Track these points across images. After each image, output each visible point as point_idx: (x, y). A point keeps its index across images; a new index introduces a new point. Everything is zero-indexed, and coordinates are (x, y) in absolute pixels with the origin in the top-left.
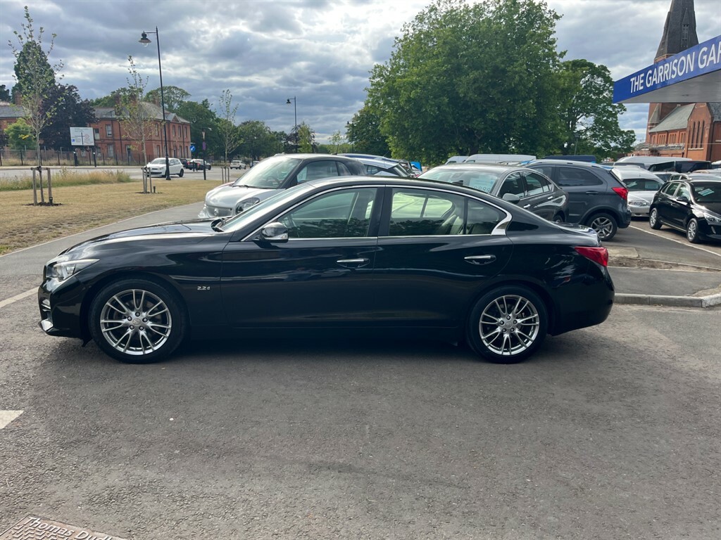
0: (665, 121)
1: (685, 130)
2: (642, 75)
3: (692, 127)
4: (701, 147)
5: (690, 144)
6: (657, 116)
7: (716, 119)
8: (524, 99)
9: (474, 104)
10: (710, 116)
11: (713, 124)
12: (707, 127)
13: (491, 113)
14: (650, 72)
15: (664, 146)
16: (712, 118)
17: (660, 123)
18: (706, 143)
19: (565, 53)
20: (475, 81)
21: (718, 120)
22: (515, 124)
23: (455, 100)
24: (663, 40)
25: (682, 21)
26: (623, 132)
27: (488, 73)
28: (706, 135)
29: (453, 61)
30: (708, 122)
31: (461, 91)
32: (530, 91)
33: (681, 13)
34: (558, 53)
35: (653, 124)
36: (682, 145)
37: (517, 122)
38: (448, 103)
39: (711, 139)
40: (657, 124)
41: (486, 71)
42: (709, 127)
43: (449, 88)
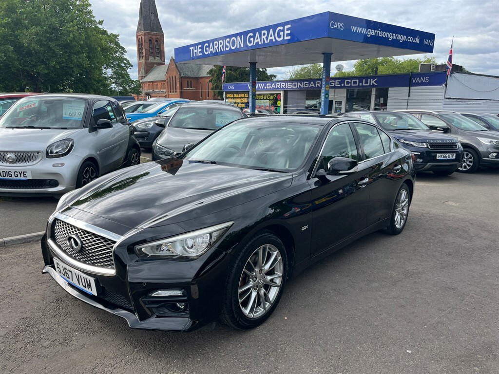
0: (149, 75)
1: (164, 81)
2: (200, 46)
3: (169, 79)
4: (176, 92)
5: (169, 90)
6: (143, 71)
7: (182, 75)
8: (78, 53)
9: (36, 53)
10: (179, 74)
11: (181, 78)
12: (178, 80)
13: (53, 61)
14: (207, 44)
15: (152, 91)
16: (180, 74)
17: (146, 76)
18: (178, 90)
19: (102, 21)
20: (37, 34)
21: (183, 76)
22: (73, 71)
23: (18, 48)
24: (139, 21)
25: (149, 10)
26: (133, 81)
27: (46, 30)
28: (178, 85)
29: (12, 16)
30: (178, 77)
31: (25, 42)
32: (82, 47)
33: (148, 5)
34: (98, 21)
35: (142, 77)
36: (164, 90)
37: (75, 69)
38: (13, 51)
39: (181, 87)
40: (145, 77)
41: (45, 28)
42: (179, 80)
43: (12, 38)
